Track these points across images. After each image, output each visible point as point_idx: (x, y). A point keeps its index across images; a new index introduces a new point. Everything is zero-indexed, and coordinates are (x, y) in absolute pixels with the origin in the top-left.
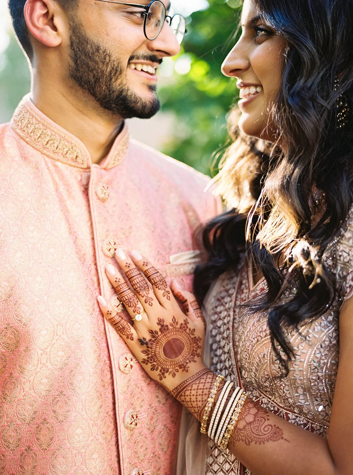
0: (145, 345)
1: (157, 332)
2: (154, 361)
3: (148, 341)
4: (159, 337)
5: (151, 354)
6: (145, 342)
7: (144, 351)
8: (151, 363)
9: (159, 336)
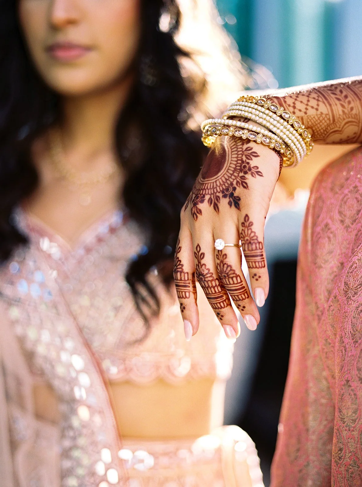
0: (235, 195)
1: (208, 201)
2: (243, 162)
3: (228, 198)
4: (212, 192)
5: (238, 176)
6: (231, 199)
7: (244, 187)
8: (248, 163)
9: (211, 194)
